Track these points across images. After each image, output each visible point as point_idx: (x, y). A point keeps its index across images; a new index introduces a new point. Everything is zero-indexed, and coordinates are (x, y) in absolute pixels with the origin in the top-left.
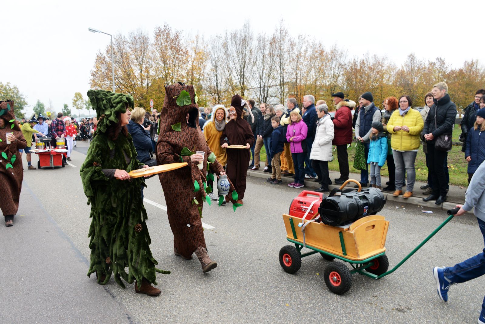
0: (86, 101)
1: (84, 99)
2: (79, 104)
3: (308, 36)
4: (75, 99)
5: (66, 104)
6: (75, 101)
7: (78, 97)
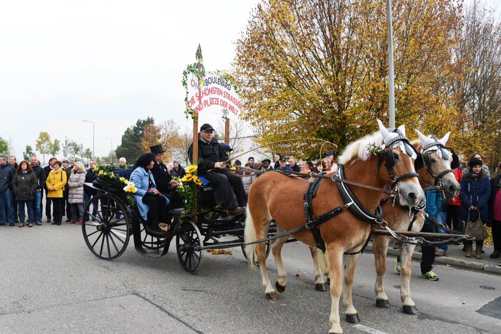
2: (45, 147)
5: (29, 145)
6: (39, 142)
7: (44, 138)
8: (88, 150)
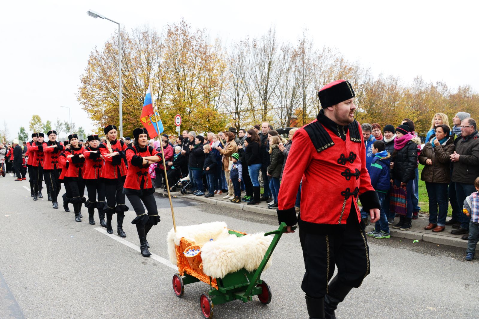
0: (44, 125)
1: (42, 122)
2: (37, 127)
3: (336, 49)
4: (33, 122)
5: (23, 127)
6: (32, 124)
7: (36, 120)
8: (81, 128)
